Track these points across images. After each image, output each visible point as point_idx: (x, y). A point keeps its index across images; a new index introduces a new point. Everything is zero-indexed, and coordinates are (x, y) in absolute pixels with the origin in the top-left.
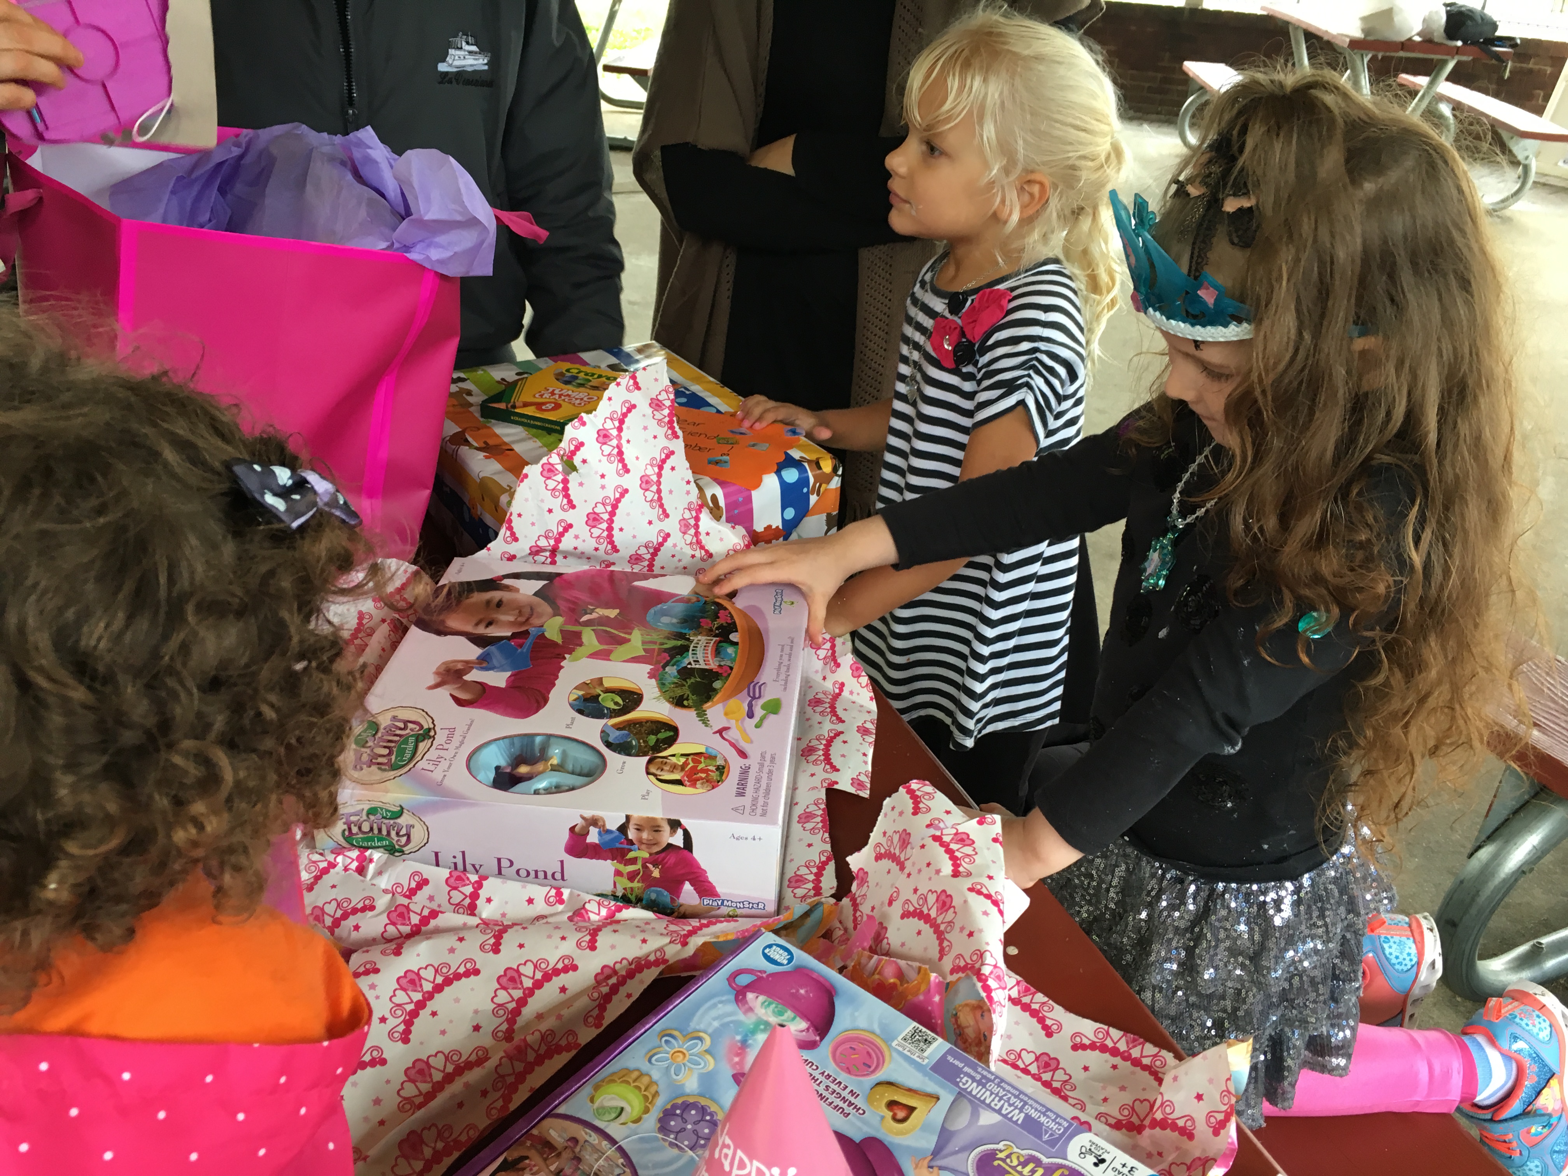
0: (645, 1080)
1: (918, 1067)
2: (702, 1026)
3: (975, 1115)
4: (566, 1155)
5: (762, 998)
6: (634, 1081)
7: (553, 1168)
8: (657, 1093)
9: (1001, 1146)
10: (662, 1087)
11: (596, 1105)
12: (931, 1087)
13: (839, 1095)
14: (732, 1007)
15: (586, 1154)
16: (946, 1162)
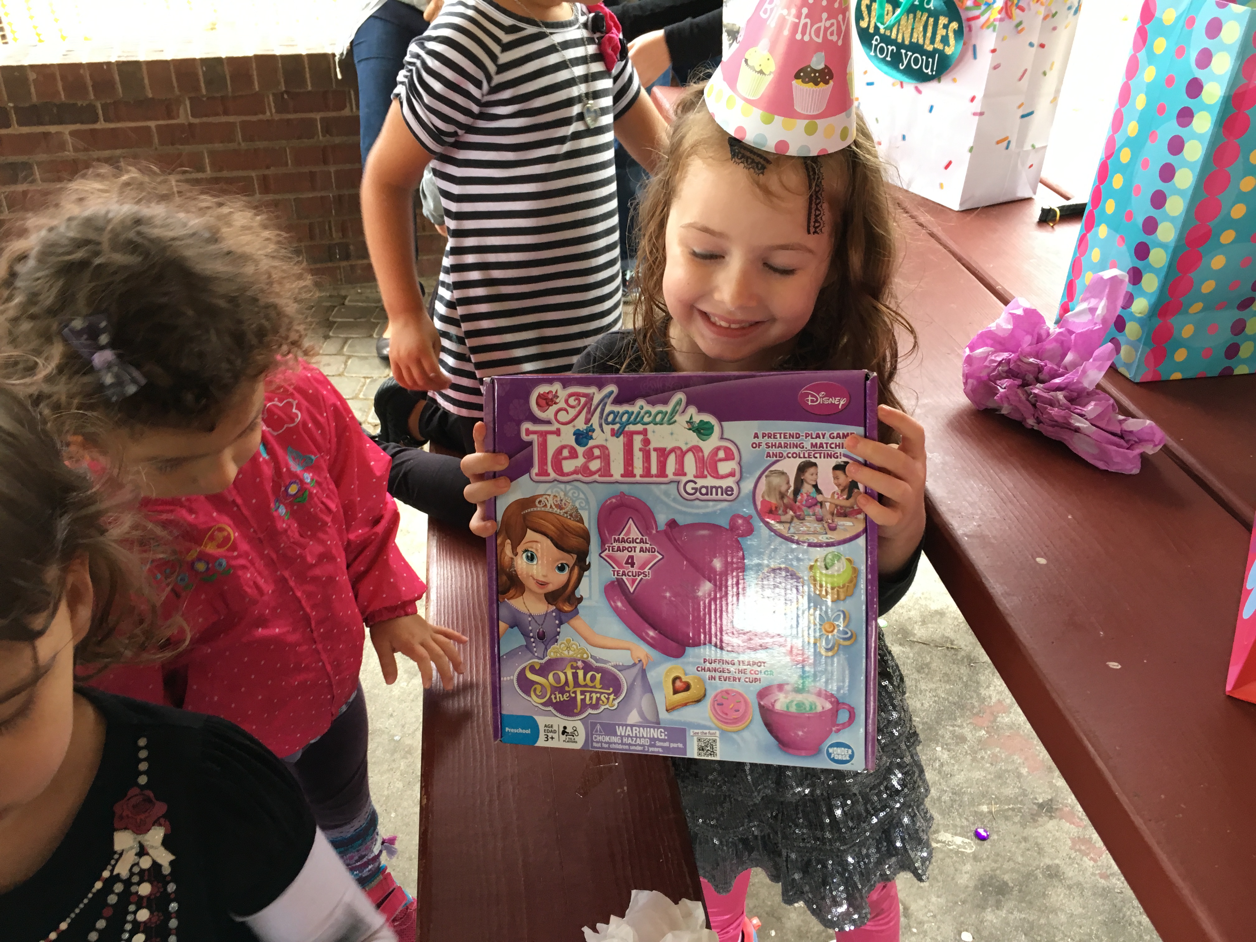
1: (693, 726)
2: (835, 659)
3: (641, 714)
4: (829, 518)
5: (820, 709)
6: (838, 593)
9: (616, 702)
11: (844, 560)
12: (676, 716)
13: (719, 671)
14: (831, 688)
15: (818, 526)
16: (635, 670)
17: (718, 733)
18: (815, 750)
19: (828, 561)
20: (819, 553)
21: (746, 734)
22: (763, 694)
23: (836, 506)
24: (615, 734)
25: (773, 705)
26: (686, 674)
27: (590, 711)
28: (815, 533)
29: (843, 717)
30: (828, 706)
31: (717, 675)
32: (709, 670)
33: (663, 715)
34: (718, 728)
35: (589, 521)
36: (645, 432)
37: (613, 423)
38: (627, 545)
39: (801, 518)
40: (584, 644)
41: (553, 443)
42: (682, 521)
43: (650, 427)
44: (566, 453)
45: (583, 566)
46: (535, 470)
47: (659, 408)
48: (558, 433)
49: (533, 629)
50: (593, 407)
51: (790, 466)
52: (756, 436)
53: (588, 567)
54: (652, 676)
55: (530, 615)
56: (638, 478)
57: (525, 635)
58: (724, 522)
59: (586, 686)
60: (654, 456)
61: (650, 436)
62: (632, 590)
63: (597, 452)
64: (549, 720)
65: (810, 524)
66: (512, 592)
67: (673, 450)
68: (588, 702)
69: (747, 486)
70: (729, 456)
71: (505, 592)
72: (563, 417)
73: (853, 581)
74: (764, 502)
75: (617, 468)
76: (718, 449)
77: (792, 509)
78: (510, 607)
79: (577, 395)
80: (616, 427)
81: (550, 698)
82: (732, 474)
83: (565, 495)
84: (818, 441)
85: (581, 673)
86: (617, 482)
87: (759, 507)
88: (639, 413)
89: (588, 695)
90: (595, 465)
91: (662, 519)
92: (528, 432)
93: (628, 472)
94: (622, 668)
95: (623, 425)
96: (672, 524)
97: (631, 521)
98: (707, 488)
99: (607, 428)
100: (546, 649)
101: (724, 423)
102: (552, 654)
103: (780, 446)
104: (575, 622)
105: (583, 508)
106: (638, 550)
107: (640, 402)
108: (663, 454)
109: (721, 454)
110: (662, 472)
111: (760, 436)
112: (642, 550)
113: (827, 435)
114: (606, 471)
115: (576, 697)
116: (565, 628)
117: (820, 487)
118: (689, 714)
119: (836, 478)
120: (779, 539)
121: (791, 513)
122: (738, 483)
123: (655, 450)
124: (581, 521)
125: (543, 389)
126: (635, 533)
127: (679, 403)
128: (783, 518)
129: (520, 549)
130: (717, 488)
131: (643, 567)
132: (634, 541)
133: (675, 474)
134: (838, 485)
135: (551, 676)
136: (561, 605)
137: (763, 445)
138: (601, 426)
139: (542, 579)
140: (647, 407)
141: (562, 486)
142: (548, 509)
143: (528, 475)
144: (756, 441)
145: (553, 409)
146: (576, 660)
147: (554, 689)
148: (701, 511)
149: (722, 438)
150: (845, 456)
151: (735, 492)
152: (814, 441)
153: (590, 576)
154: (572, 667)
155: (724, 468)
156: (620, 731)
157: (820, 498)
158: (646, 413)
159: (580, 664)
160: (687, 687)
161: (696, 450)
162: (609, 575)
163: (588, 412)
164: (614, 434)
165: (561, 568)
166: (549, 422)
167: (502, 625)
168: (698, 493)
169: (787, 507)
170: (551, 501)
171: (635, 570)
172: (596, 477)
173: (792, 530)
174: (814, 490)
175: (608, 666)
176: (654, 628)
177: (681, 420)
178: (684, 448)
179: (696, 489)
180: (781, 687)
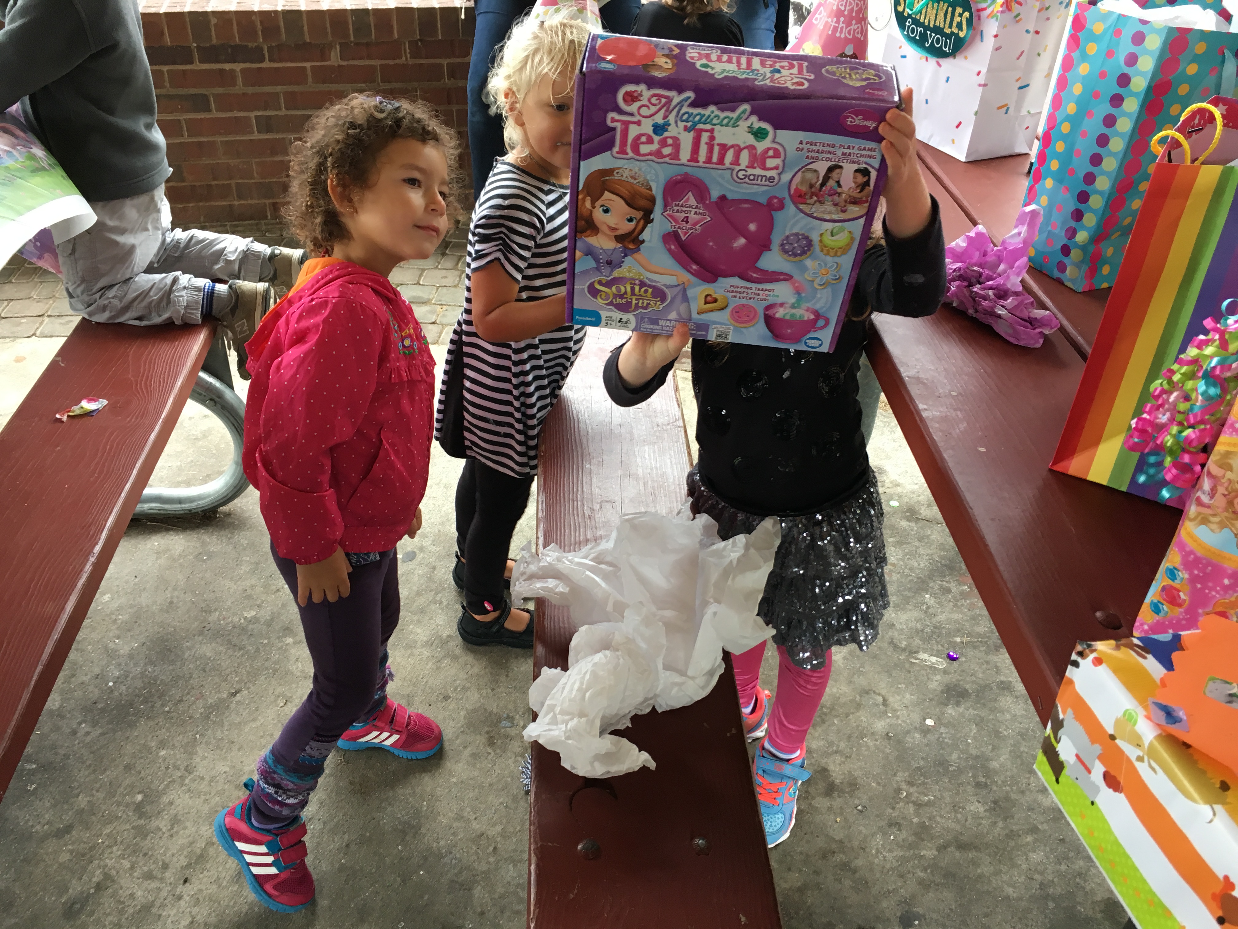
0: (832, 253)
1: (715, 323)
2: (825, 291)
3: (679, 314)
4: (842, 204)
5: (806, 318)
6: (836, 252)
7: (844, 195)
8: (822, 251)
9: (661, 307)
10: (822, 255)
11: (846, 232)
12: (704, 317)
13: (740, 293)
14: (817, 307)
15: (833, 209)
16: (679, 288)
17: (732, 328)
18: (797, 340)
19: (835, 231)
20: (830, 226)
21: (751, 329)
22: (768, 308)
23: (850, 196)
24: (658, 324)
25: (774, 314)
26: (715, 293)
27: (641, 310)
28: (830, 213)
29: (821, 323)
30: (812, 317)
31: (738, 295)
32: (733, 292)
33: (695, 315)
34: (733, 325)
35: (657, 190)
36: (712, 131)
37: (687, 121)
38: (684, 209)
39: (821, 202)
40: (642, 270)
41: (634, 130)
42: (730, 196)
43: (717, 128)
44: (644, 139)
45: (647, 219)
46: (616, 149)
47: (728, 114)
48: (639, 123)
49: (603, 258)
50: (671, 107)
51: (822, 167)
52: (801, 143)
53: (652, 221)
54: (690, 293)
55: (602, 249)
56: (701, 164)
57: (597, 261)
58: (763, 200)
59: (640, 295)
60: (716, 149)
61: (716, 134)
62: (684, 239)
63: (670, 141)
64: (609, 314)
65: (828, 207)
66: (588, 232)
67: (732, 146)
68: (640, 304)
69: (786, 177)
70: (777, 155)
71: (583, 232)
72: (644, 111)
73: (849, 246)
74: (797, 190)
75: (685, 154)
76: (769, 149)
77: (816, 196)
78: (585, 242)
79: (659, 96)
80: (689, 124)
81: (612, 301)
82: (776, 168)
83: (640, 169)
84: (848, 151)
85: (637, 288)
86: (683, 165)
87: (792, 192)
88: (709, 116)
89: (641, 301)
90: (667, 151)
91: (715, 194)
92: (613, 120)
93: (694, 158)
94: (668, 287)
95: (695, 124)
96: (723, 198)
97: (690, 193)
98: (754, 175)
99: (681, 125)
100: (612, 271)
101: (778, 131)
102: (616, 274)
103: (818, 152)
104: (636, 256)
105: (652, 181)
106: (693, 213)
107: (712, 108)
108: (724, 148)
109: (771, 153)
110: (721, 161)
111: (804, 143)
112: (696, 213)
113: (856, 148)
114: (675, 155)
115: (631, 302)
116: (628, 259)
117: (841, 183)
118: (715, 316)
119: (855, 177)
120: (802, 215)
121: (815, 198)
122: (779, 174)
123: (718, 144)
124: (650, 189)
125: (630, 88)
126: (692, 201)
127: (744, 112)
128: (809, 201)
129: (598, 204)
130: (762, 176)
131: (696, 224)
132: (691, 207)
133: (731, 164)
134: (855, 183)
135: (614, 288)
136: (626, 244)
137: (805, 150)
138: (676, 122)
139: (613, 226)
140: (717, 112)
141: (638, 163)
142: (624, 178)
143: (609, 153)
144: (801, 146)
145: (637, 105)
146: (635, 280)
147: (615, 296)
148: (748, 191)
149: (774, 141)
150: (866, 163)
151: (776, 181)
152: (845, 151)
153: (652, 227)
154: (631, 284)
155: (770, 163)
156: (661, 323)
157: (839, 190)
158: (716, 116)
159: (637, 282)
160: (715, 301)
161: (751, 148)
162: (668, 227)
163: (666, 111)
164: (686, 129)
165: (630, 220)
166: (632, 114)
167: (578, 254)
168: (747, 179)
169: (813, 194)
170: (626, 174)
171: (688, 226)
172: (667, 159)
173: (813, 210)
174: (836, 184)
175: (658, 285)
176: (697, 263)
177: (744, 125)
178: (742, 146)
179: (746, 176)
180: (782, 305)
